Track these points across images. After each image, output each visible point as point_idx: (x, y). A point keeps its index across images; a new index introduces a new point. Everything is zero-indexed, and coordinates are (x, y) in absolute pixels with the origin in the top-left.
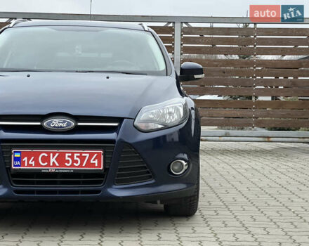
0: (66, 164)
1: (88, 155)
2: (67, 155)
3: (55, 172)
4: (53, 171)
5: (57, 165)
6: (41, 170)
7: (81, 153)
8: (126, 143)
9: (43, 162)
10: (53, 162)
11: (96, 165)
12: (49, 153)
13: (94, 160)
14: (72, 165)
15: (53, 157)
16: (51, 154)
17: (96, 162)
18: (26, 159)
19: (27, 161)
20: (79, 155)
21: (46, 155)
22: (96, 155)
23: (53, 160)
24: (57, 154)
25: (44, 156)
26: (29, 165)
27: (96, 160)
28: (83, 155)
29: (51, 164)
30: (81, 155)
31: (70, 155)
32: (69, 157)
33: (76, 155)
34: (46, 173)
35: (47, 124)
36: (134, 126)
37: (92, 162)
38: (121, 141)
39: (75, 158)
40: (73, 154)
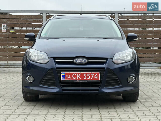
0: (84, 78)
1: (93, 74)
2: (84, 74)
3: (79, 82)
4: (79, 81)
6: (73, 81)
7: (90, 73)
8: (110, 69)
9: (74, 78)
10: (79, 78)
11: (97, 79)
13: (96, 76)
14: (87, 79)
15: (78, 75)
16: (78, 74)
18: (67, 76)
19: (68, 77)
20: (89, 74)
21: (75, 74)
22: (97, 74)
23: (78, 76)
24: (80, 74)
25: (74, 75)
26: (68, 79)
27: (97, 77)
28: (91, 74)
29: (78, 78)
30: (90, 74)
31: (86, 74)
32: (85, 75)
33: (88, 74)
34: (75, 82)
35: (76, 61)
36: (113, 62)
38: (107, 68)
39: (88, 76)
40: (87, 74)
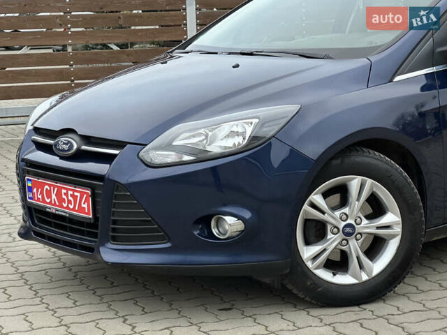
0: (63, 204)
1: (78, 194)
2: (63, 191)
4: (54, 211)
5: (57, 204)
6: (46, 208)
7: (74, 191)
9: (47, 198)
10: (54, 199)
12: (50, 185)
13: (84, 203)
14: (67, 208)
15: (54, 191)
16: (52, 188)
17: (85, 206)
18: (35, 190)
19: (37, 194)
20: (72, 193)
21: (49, 188)
22: (85, 196)
23: (54, 196)
24: (56, 189)
25: (47, 189)
26: (38, 199)
27: (86, 204)
28: (76, 194)
29: (53, 202)
31: (65, 191)
32: (65, 194)
33: (69, 192)
34: (49, 212)
35: (55, 144)
37: (83, 205)
39: (70, 198)
40: (67, 190)
